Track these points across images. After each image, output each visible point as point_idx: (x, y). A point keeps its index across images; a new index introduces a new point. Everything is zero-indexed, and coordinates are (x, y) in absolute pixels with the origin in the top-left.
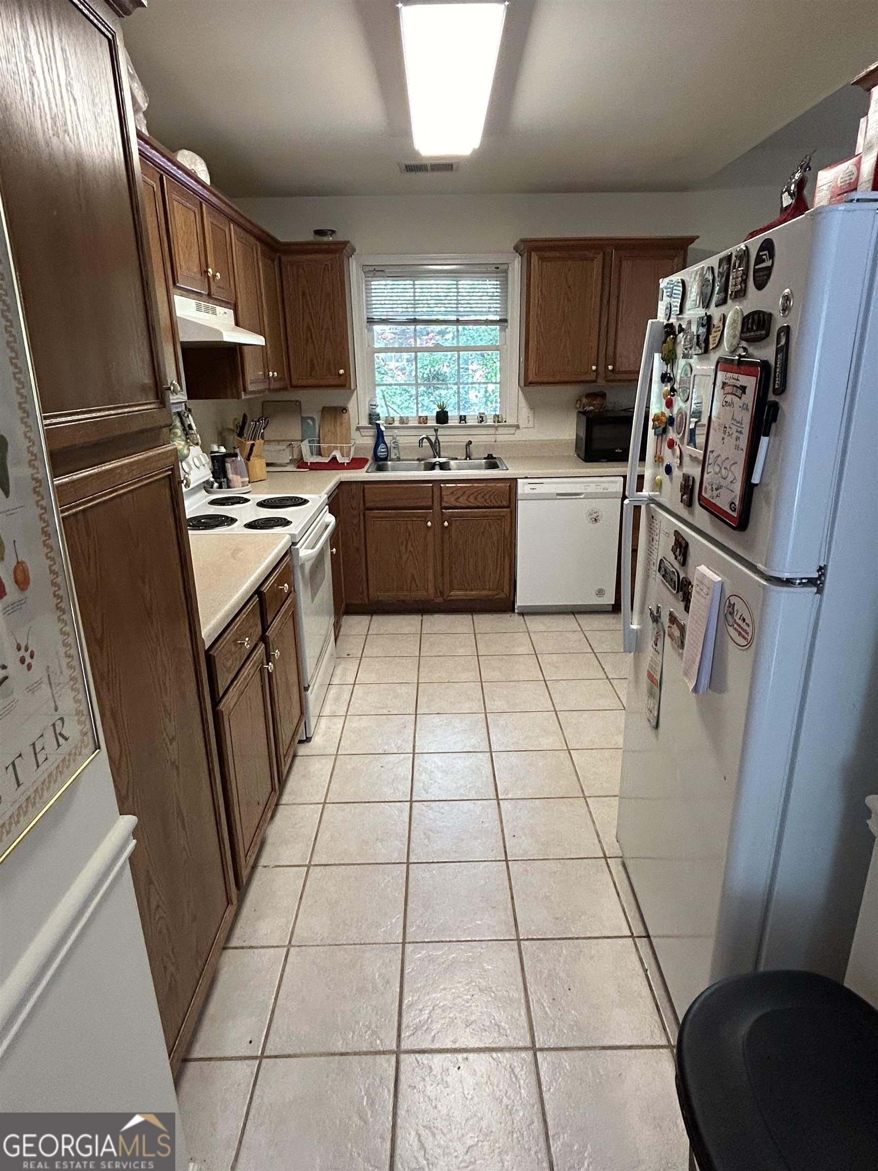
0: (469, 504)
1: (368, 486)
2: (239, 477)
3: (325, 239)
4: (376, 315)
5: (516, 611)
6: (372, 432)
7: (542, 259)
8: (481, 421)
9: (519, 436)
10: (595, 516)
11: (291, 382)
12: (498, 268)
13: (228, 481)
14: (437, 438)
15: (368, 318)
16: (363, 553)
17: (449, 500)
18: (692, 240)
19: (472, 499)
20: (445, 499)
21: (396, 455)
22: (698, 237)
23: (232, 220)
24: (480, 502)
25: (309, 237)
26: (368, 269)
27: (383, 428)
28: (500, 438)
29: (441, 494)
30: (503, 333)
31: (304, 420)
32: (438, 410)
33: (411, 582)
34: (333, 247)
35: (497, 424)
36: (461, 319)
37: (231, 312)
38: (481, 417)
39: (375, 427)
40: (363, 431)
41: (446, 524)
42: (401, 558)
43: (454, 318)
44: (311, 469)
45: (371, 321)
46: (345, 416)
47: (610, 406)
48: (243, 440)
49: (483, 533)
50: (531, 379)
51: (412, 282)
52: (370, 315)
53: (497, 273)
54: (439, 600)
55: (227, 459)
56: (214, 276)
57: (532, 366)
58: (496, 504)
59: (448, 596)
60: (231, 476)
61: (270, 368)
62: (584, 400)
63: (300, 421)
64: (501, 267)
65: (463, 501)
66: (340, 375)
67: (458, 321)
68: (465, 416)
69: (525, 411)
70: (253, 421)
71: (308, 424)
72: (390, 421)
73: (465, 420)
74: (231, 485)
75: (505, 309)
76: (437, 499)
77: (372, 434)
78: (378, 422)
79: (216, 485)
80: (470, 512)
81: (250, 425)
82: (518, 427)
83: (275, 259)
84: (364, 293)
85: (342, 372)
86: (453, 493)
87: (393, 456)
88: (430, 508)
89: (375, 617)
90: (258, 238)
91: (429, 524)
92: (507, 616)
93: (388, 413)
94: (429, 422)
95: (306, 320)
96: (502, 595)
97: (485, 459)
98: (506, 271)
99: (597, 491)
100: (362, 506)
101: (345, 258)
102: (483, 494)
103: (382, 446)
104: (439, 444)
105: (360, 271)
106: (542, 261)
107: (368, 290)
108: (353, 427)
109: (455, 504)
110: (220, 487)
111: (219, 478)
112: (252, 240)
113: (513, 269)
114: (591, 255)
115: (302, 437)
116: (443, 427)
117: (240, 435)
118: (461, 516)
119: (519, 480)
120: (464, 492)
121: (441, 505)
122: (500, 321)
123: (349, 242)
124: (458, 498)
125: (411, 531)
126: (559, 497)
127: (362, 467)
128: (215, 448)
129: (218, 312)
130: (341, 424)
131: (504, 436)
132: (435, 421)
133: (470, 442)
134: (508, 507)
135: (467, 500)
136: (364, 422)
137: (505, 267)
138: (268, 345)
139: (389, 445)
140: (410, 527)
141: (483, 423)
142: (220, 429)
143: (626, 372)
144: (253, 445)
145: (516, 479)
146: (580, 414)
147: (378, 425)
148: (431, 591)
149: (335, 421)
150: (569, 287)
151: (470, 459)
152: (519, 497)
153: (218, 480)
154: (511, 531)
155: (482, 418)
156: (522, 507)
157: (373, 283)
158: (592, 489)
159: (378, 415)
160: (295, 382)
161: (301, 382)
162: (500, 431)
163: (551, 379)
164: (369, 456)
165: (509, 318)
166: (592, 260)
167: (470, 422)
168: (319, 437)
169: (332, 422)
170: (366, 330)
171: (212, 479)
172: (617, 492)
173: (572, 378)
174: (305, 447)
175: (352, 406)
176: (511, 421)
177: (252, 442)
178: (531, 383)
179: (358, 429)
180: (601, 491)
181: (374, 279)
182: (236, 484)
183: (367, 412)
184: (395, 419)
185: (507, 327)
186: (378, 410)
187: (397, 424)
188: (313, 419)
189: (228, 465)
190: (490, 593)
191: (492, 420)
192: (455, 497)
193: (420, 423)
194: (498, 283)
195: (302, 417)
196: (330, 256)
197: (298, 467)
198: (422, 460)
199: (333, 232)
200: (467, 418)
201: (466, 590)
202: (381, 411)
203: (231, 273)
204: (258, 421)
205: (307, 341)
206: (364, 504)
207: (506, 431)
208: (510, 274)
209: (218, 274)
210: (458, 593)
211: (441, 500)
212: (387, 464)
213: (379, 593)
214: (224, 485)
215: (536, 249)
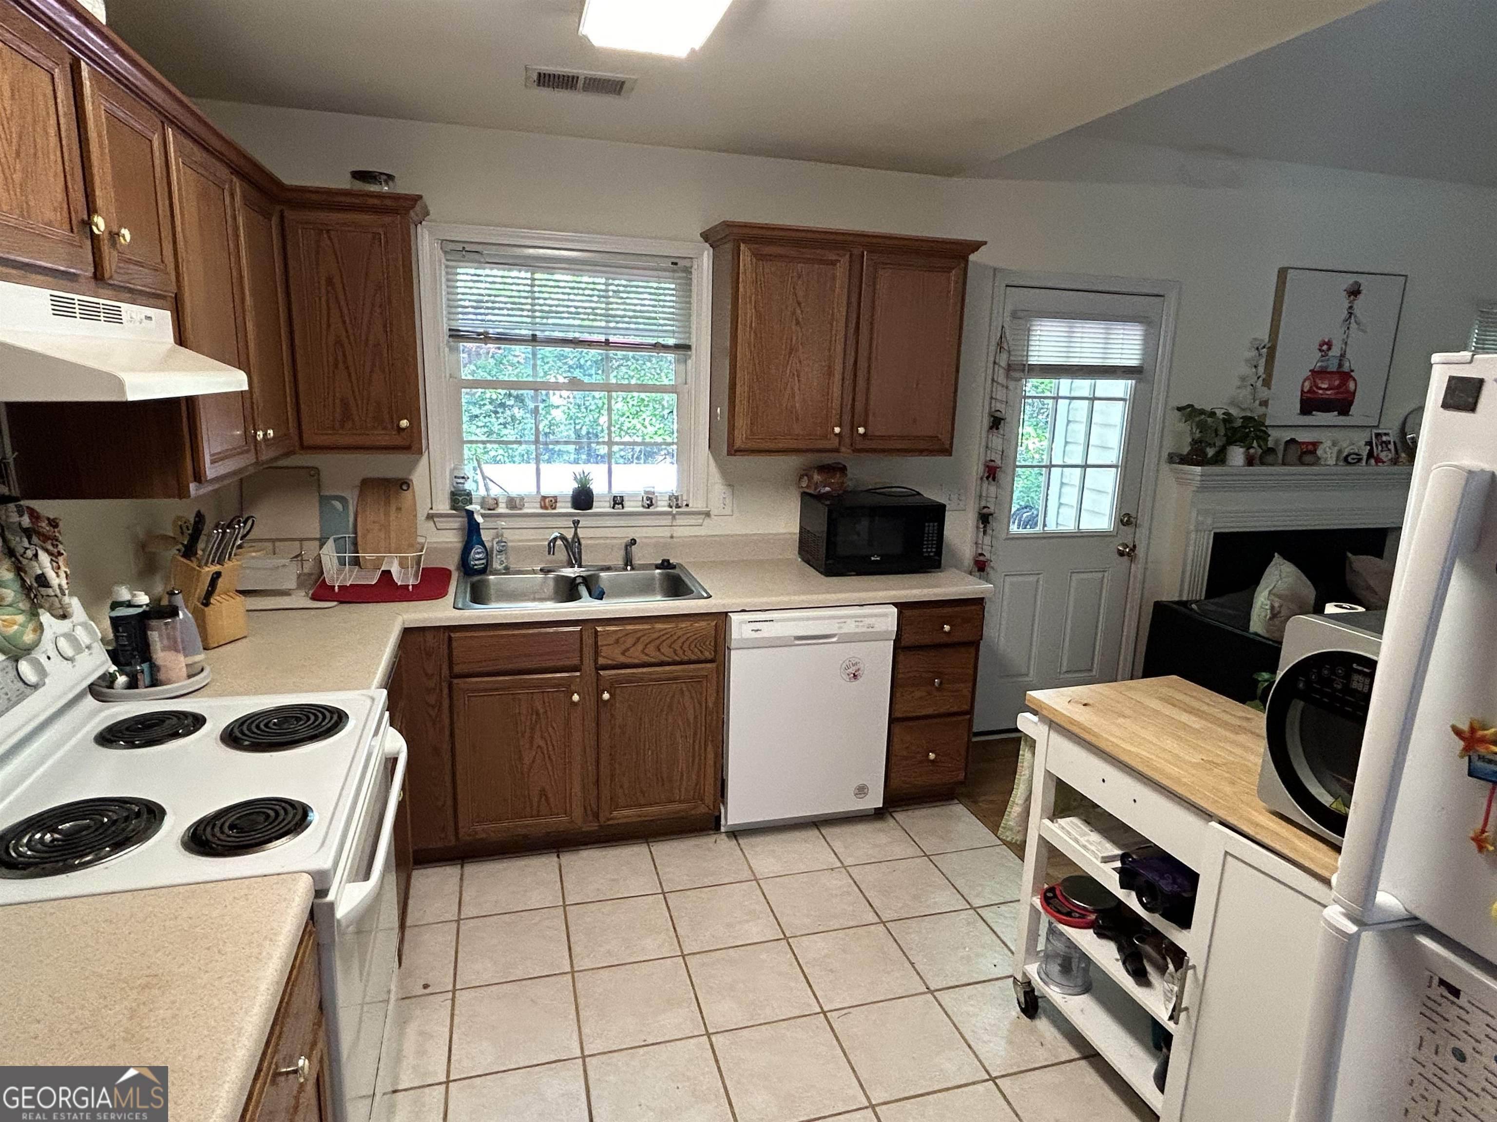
0: (646, 659)
1: (458, 635)
2: (181, 658)
3: (373, 188)
4: (464, 324)
5: (723, 829)
6: (457, 523)
7: (758, 256)
8: (649, 506)
9: (708, 529)
10: (852, 670)
11: (301, 437)
12: (676, 264)
13: (154, 669)
14: (576, 534)
15: (450, 330)
16: (447, 757)
17: (610, 654)
18: (976, 246)
19: (651, 650)
20: (604, 651)
21: (502, 563)
22: (985, 243)
23: (167, 119)
24: (667, 654)
25: (344, 183)
26: (452, 246)
27: (479, 519)
28: (679, 532)
29: (596, 643)
30: (682, 367)
31: (324, 501)
32: (576, 486)
33: (539, 802)
34: (388, 202)
35: (675, 510)
36: (612, 339)
37: (164, 318)
38: (649, 499)
39: (464, 514)
40: (442, 523)
41: (606, 696)
42: (521, 759)
43: (602, 338)
44: (341, 602)
45: (456, 335)
46: (408, 494)
47: (850, 484)
48: (194, 565)
49: (670, 707)
50: (738, 444)
51: (529, 275)
52: (455, 325)
53: (674, 271)
54: (594, 826)
55: (154, 623)
56: (114, 236)
57: (742, 423)
58: (693, 657)
59: (609, 820)
60: (161, 656)
61: (259, 421)
62: (817, 477)
63: (317, 505)
64: (681, 263)
65: (636, 655)
66: (400, 430)
67: (607, 342)
68: (622, 497)
69: (719, 488)
70: (216, 527)
71: (334, 508)
72: (491, 505)
73: (622, 503)
74: (162, 676)
75: (686, 329)
76: (588, 652)
77: (456, 525)
78: (469, 507)
79: (122, 679)
80: (650, 673)
81: (210, 535)
82: (708, 514)
83: (271, 215)
84: (444, 287)
85: (404, 423)
86: (617, 641)
87: (496, 565)
88: (575, 669)
89: (471, 869)
90: (236, 171)
91: (576, 697)
92: (707, 841)
93: (487, 490)
94: (558, 505)
95: (333, 327)
96: (702, 809)
97: (657, 567)
98: (688, 270)
99: (857, 630)
100: (445, 671)
101: (412, 226)
102: (669, 641)
103: (477, 548)
104: (580, 544)
105: (439, 253)
106: (758, 260)
107: (451, 281)
108: (422, 514)
109: (622, 659)
110: (133, 684)
111: (129, 664)
112: (223, 172)
113: (700, 267)
114: (834, 258)
115: (322, 530)
116: (584, 515)
117: (189, 552)
118: (629, 680)
119: (733, 616)
120: (638, 639)
121: (596, 661)
122: (677, 347)
123: (420, 197)
124: (628, 649)
125: (541, 711)
126: (797, 642)
127: (441, 594)
128: (124, 594)
129: (125, 317)
130: (399, 509)
131: (685, 529)
132: (569, 505)
133: (633, 542)
134: (711, 661)
135: (643, 652)
136: (443, 506)
137: (686, 263)
138: (256, 390)
139: (488, 545)
140: (538, 705)
141: (651, 509)
142: (141, 536)
143: (882, 437)
144: (217, 575)
145: (726, 613)
146: (807, 497)
147: (470, 514)
148: (578, 812)
149: (388, 503)
150: (799, 304)
151: (633, 569)
152: (733, 645)
153: (128, 669)
154: (716, 703)
155: (650, 502)
156: (738, 662)
157: (459, 270)
158: (850, 627)
159: (469, 494)
160: (308, 440)
161: (320, 440)
162: (680, 521)
163: (772, 446)
164: (452, 563)
165: (693, 342)
166: (833, 263)
167: (630, 506)
168: (355, 533)
169: (382, 510)
170: (447, 350)
171: (113, 668)
172: (886, 632)
173: (801, 445)
174: (329, 556)
175: (419, 478)
176: (697, 505)
177: (216, 568)
178: (736, 451)
179: (430, 517)
180: (864, 630)
181: (462, 264)
182: (173, 675)
183: (448, 489)
184: (500, 500)
185: (690, 357)
186: (469, 486)
187: (502, 509)
188: (343, 500)
189: (154, 636)
190: (684, 806)
191: (666, 503)
192: (623, 647)
193: (545, 508)
194: (673, 286)
195: (321, 497)
196: (387, 219)
197: (314, 598)
198: (549, 571)
199: (390, 178)
200: (625, 499)
201: (641, 806)
202: (475, 487)
203: (166, 233)
204: (229, 526)
205: (336, 366)
206: (451, 668)
207: (692, 520)
208: (695, 276)
209: (125, 232)
210: (626, 812)
211: (597, 653)
212: (488, 580)
213: (479, 828)
214: (144, 679)
215: (749, 240)
